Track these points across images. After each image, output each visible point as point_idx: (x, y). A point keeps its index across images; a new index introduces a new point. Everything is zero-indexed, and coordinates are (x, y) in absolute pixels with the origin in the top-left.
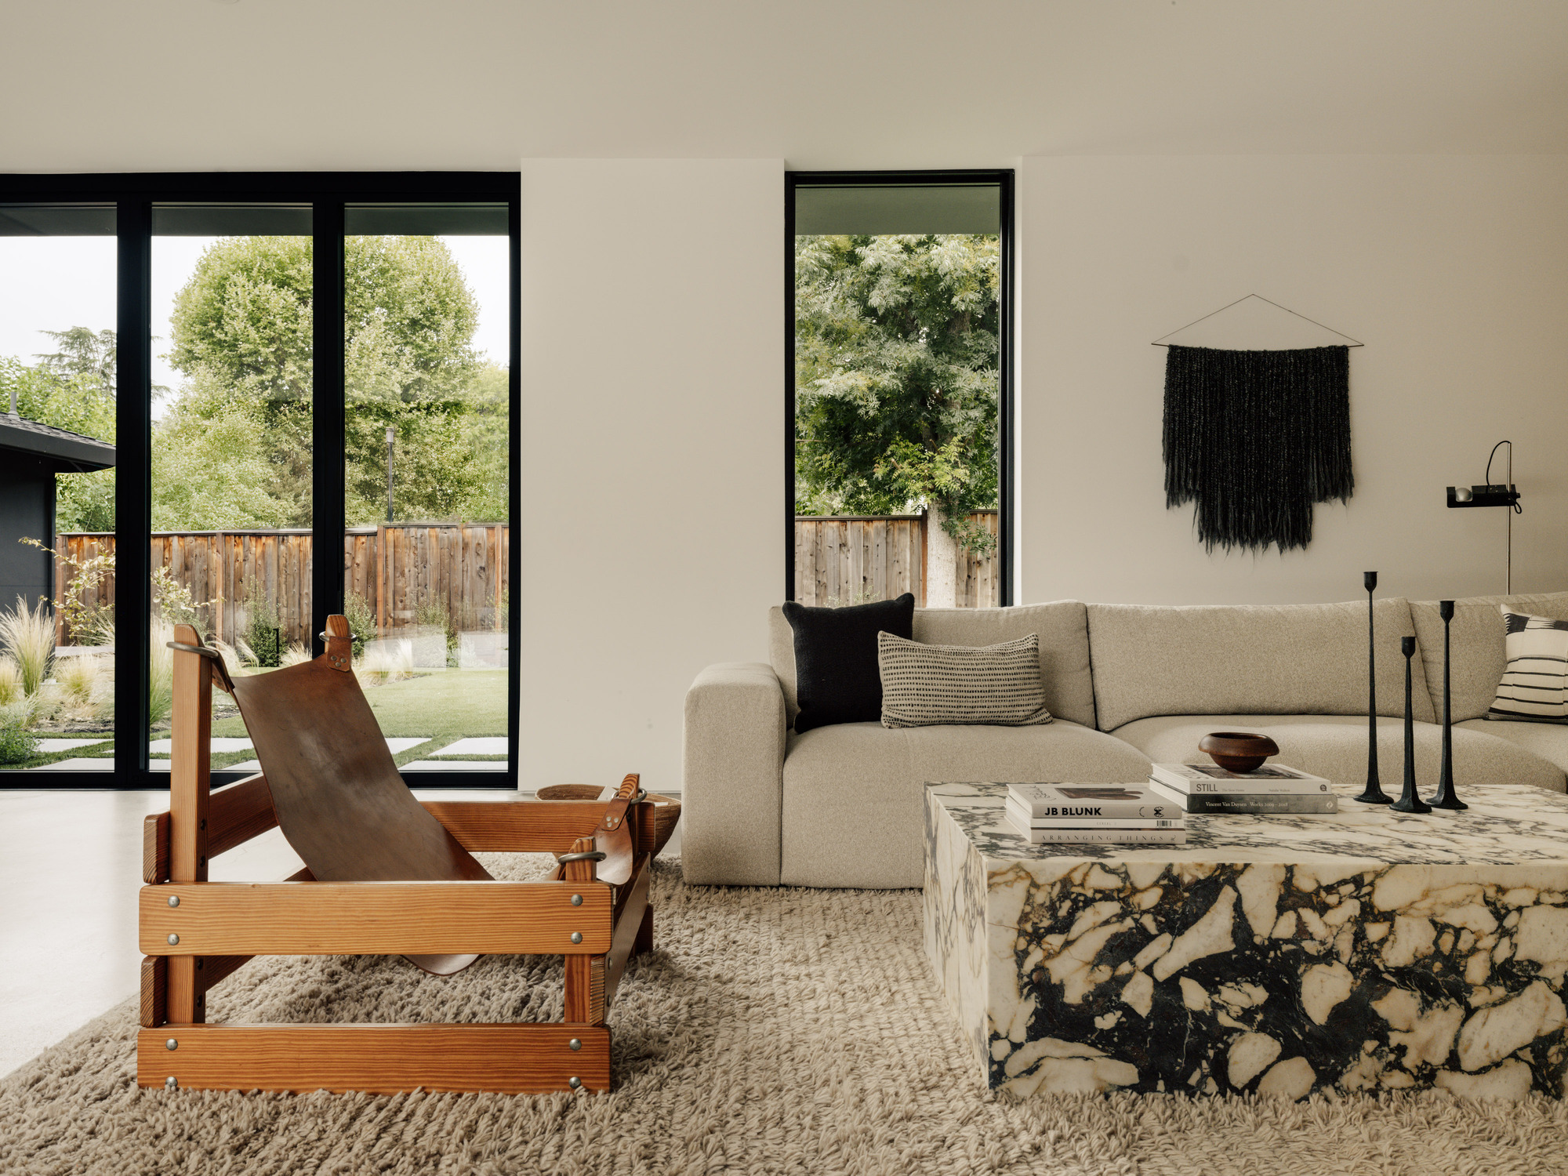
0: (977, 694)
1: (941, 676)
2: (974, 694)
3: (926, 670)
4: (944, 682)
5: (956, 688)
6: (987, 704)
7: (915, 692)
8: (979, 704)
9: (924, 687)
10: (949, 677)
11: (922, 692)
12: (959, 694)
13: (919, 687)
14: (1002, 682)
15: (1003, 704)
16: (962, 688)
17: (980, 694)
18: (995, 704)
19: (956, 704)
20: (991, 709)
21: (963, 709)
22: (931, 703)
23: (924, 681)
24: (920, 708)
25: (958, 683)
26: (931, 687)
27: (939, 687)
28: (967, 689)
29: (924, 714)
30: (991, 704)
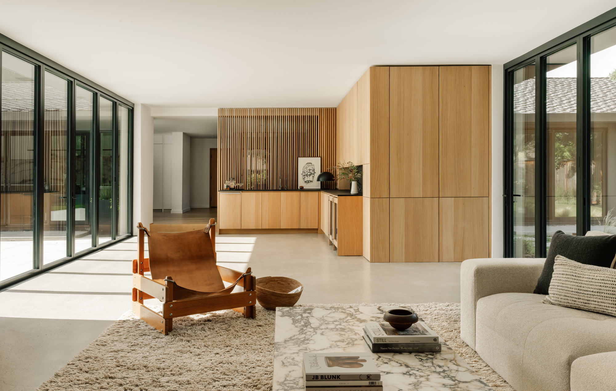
0: (590, 293)
1: (571, 280)
2: (588, 293)
3: (564, 276)
4: (572, 283)
5: (578, 288)
6: (596, 300)
7: (556, 287)
8: (592, 299)
9: (561, 285)
10: (575, 281)
11: (559, 288)
12: (579, 291)
13: (559, 284)
14: (608, 289)
15: (607, 301)
16: (582, 288)
17: (592, 293)
18: (602, 300)
19: (577, 297)
20: (600, 304)
21: (582, 301)
22: (563, 294)
23: (562, 282)
24: (557, 296)
25: (580, 285)
26: (564, 285)
27: (569, 286)
28: (584, 289)
29: (559, 299)
30: (599, 300)
